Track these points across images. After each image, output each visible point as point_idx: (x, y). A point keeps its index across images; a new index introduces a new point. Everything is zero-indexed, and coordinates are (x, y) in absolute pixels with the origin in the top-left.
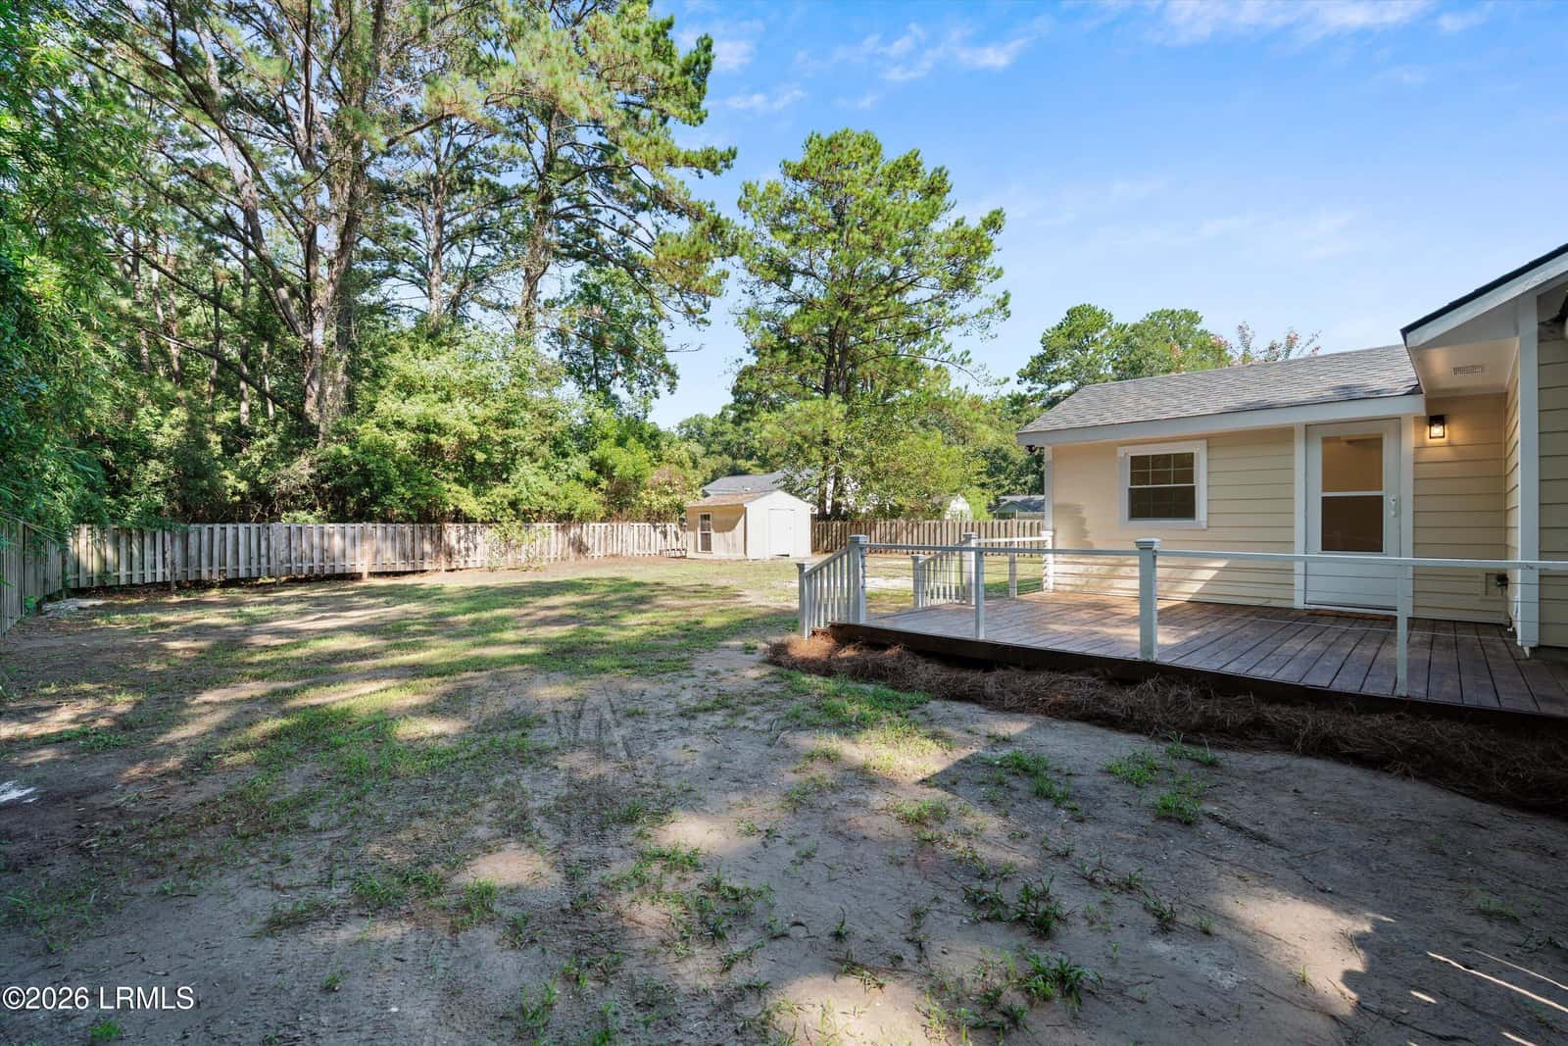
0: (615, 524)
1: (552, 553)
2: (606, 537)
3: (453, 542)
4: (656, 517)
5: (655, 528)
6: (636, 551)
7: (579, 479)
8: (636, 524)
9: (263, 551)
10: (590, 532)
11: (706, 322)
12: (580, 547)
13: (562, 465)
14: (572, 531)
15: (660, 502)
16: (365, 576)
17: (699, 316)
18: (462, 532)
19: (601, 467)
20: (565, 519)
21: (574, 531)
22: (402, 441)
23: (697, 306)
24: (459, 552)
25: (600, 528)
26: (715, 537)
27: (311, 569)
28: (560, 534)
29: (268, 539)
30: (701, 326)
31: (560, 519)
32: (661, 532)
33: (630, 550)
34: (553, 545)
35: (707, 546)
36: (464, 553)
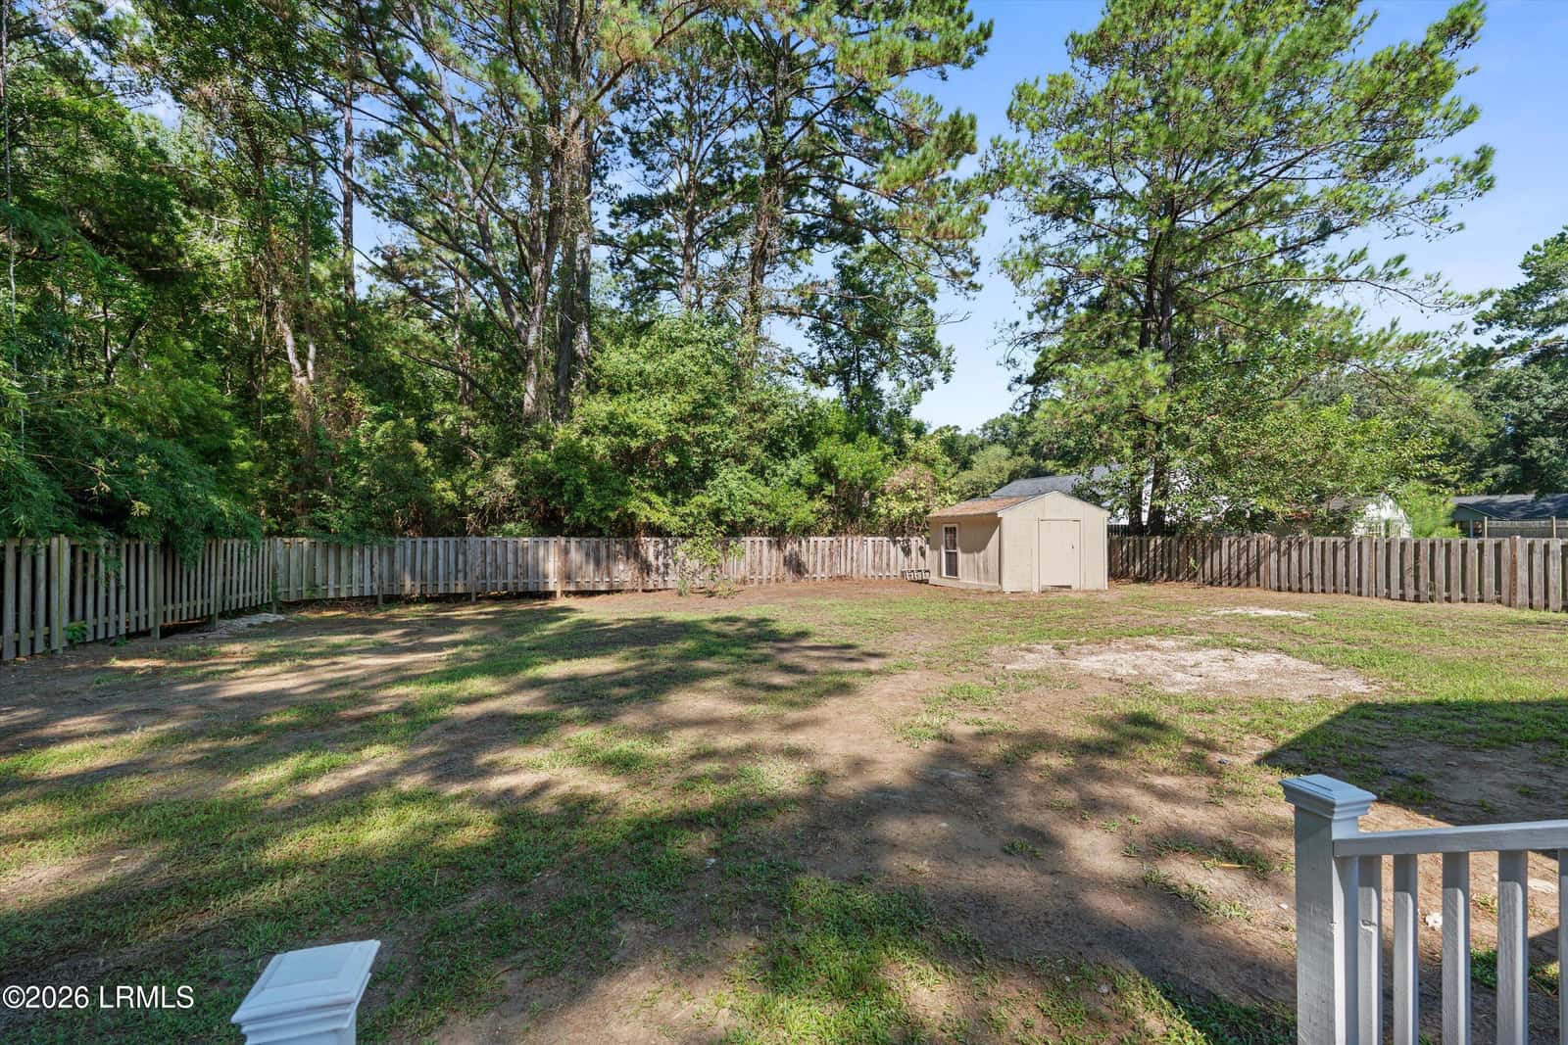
0: (843, 539)
1: (765, 573)
2: (831, 554)
3: (651, 558)
4: (896, 530)
5: (895, 543)
6: (871, 572)
7: (798, 483)
8: (870, 539)
9: (460, 566)
10: (812, 549)
11: (975, 286)
12: (796, 567)
13: (780, 469)
14: (789, 547)
15: (899, 509)
16: (558, 594)
17: (966, 280)
18: (661, 546)
19: (826, 470)
20: (778, 533)
21: (790, 547)
22: (601, 446)
23: (963, 266)
24: (658, 569)
25: (823, 541)
26: (961, 557)
27: (505, 586)
28: (774, 551)
29: (465, 554)
30: (971, 293)
31: (773, 531)
32: (903, 549)
33: (863, 571)
34: (765, 562)
35: (952, 570)
36: (662, 569)
